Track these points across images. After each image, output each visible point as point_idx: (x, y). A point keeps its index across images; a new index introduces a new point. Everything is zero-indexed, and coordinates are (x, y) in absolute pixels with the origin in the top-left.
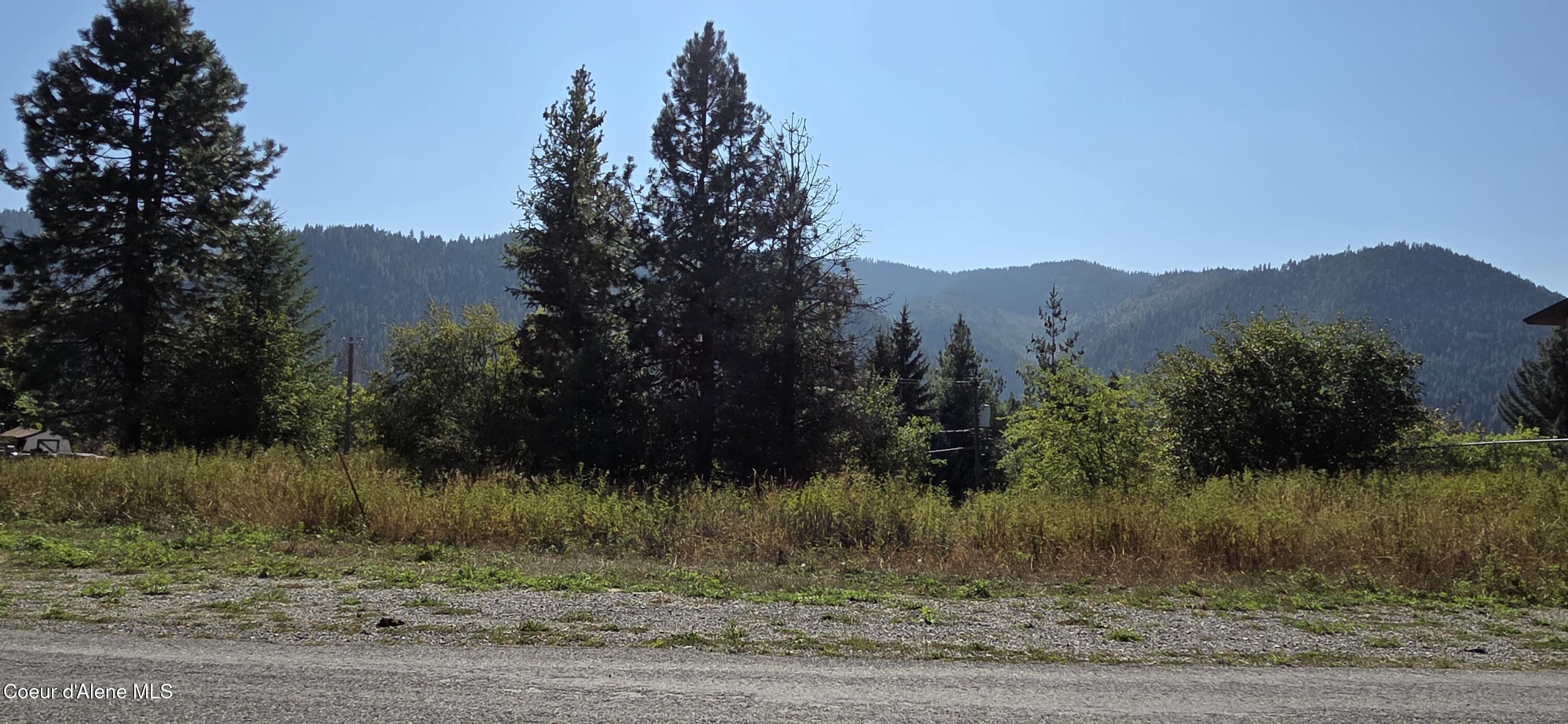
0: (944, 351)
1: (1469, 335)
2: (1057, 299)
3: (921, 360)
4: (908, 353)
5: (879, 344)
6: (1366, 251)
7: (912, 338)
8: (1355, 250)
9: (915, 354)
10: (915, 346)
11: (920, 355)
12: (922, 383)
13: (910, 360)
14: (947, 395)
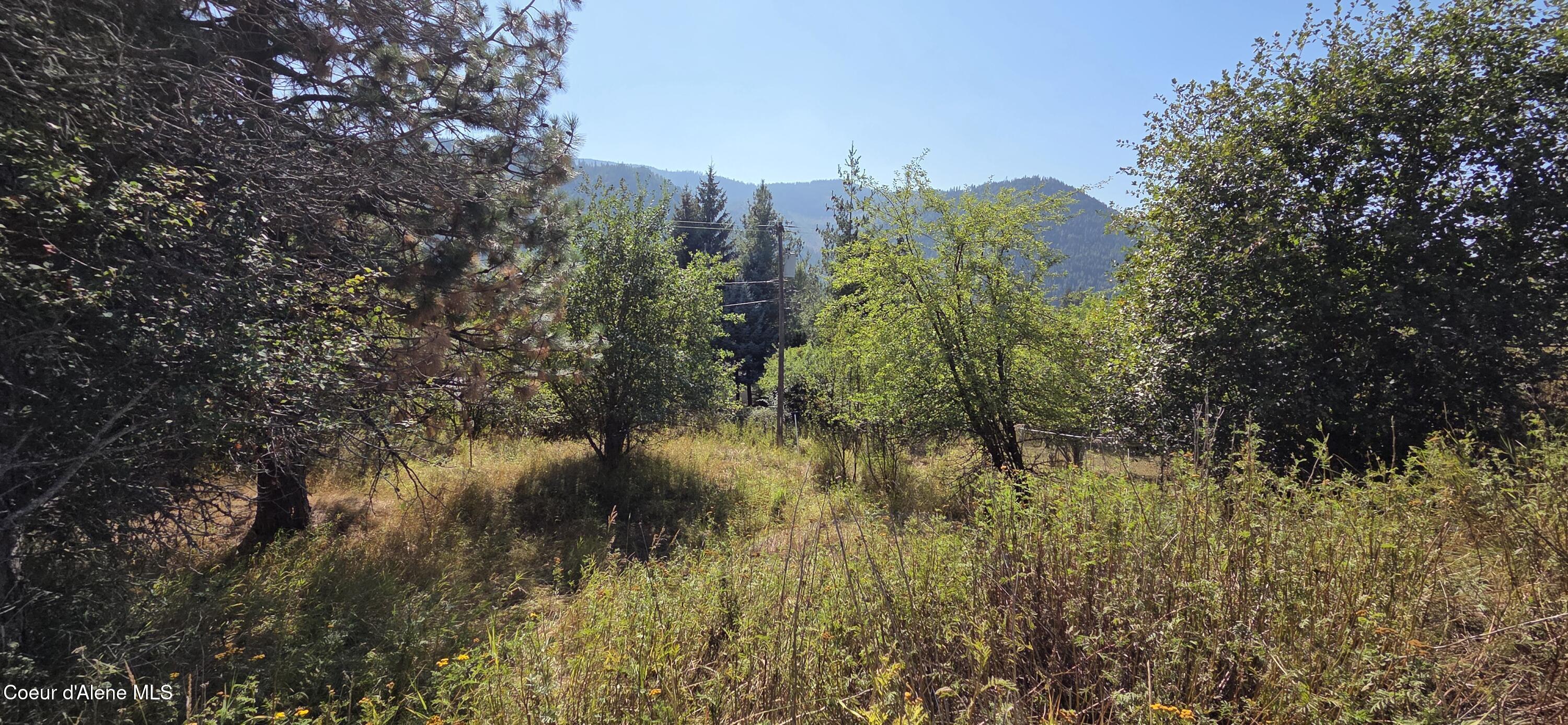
0: (748, 215)
1: (1070, 236)
2: (855, 157)
3: (726, 219)
4: (715, 213)
5: (686, 203)
6: (1016, 180)
7: (718, 198)
8: (1010, 180)
9: (720, 214)
10: (721, 206)
11: (725, 215)
12: (728, 241)
13: (717, 219)
14: (751, 254)
